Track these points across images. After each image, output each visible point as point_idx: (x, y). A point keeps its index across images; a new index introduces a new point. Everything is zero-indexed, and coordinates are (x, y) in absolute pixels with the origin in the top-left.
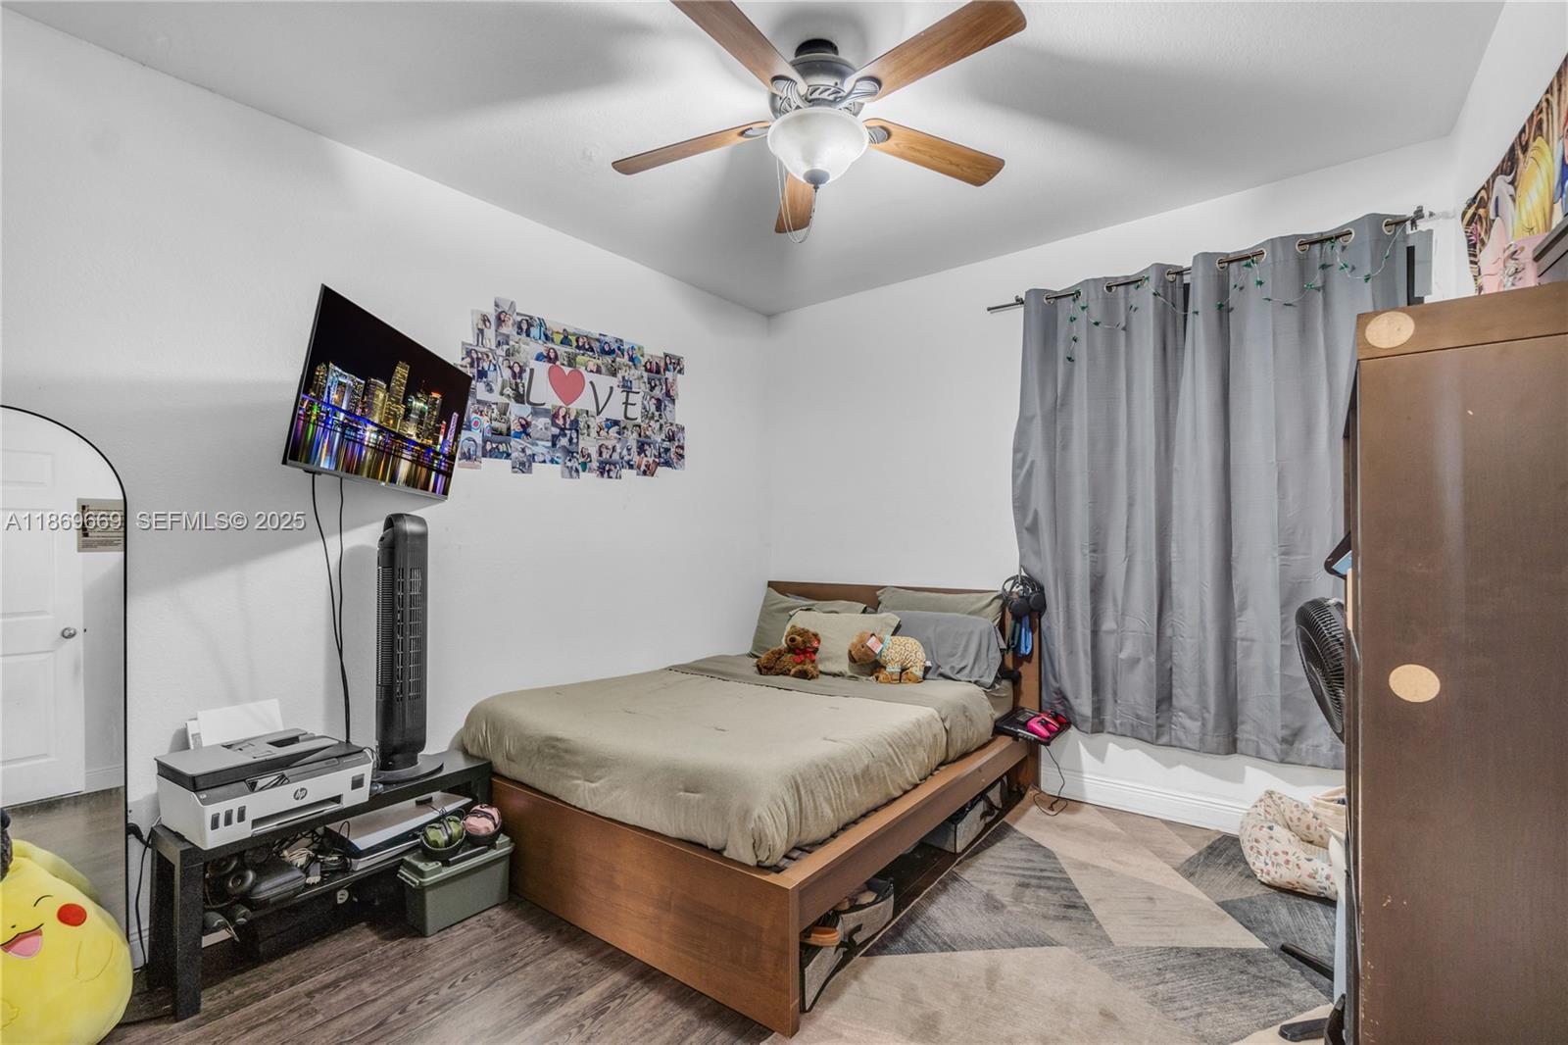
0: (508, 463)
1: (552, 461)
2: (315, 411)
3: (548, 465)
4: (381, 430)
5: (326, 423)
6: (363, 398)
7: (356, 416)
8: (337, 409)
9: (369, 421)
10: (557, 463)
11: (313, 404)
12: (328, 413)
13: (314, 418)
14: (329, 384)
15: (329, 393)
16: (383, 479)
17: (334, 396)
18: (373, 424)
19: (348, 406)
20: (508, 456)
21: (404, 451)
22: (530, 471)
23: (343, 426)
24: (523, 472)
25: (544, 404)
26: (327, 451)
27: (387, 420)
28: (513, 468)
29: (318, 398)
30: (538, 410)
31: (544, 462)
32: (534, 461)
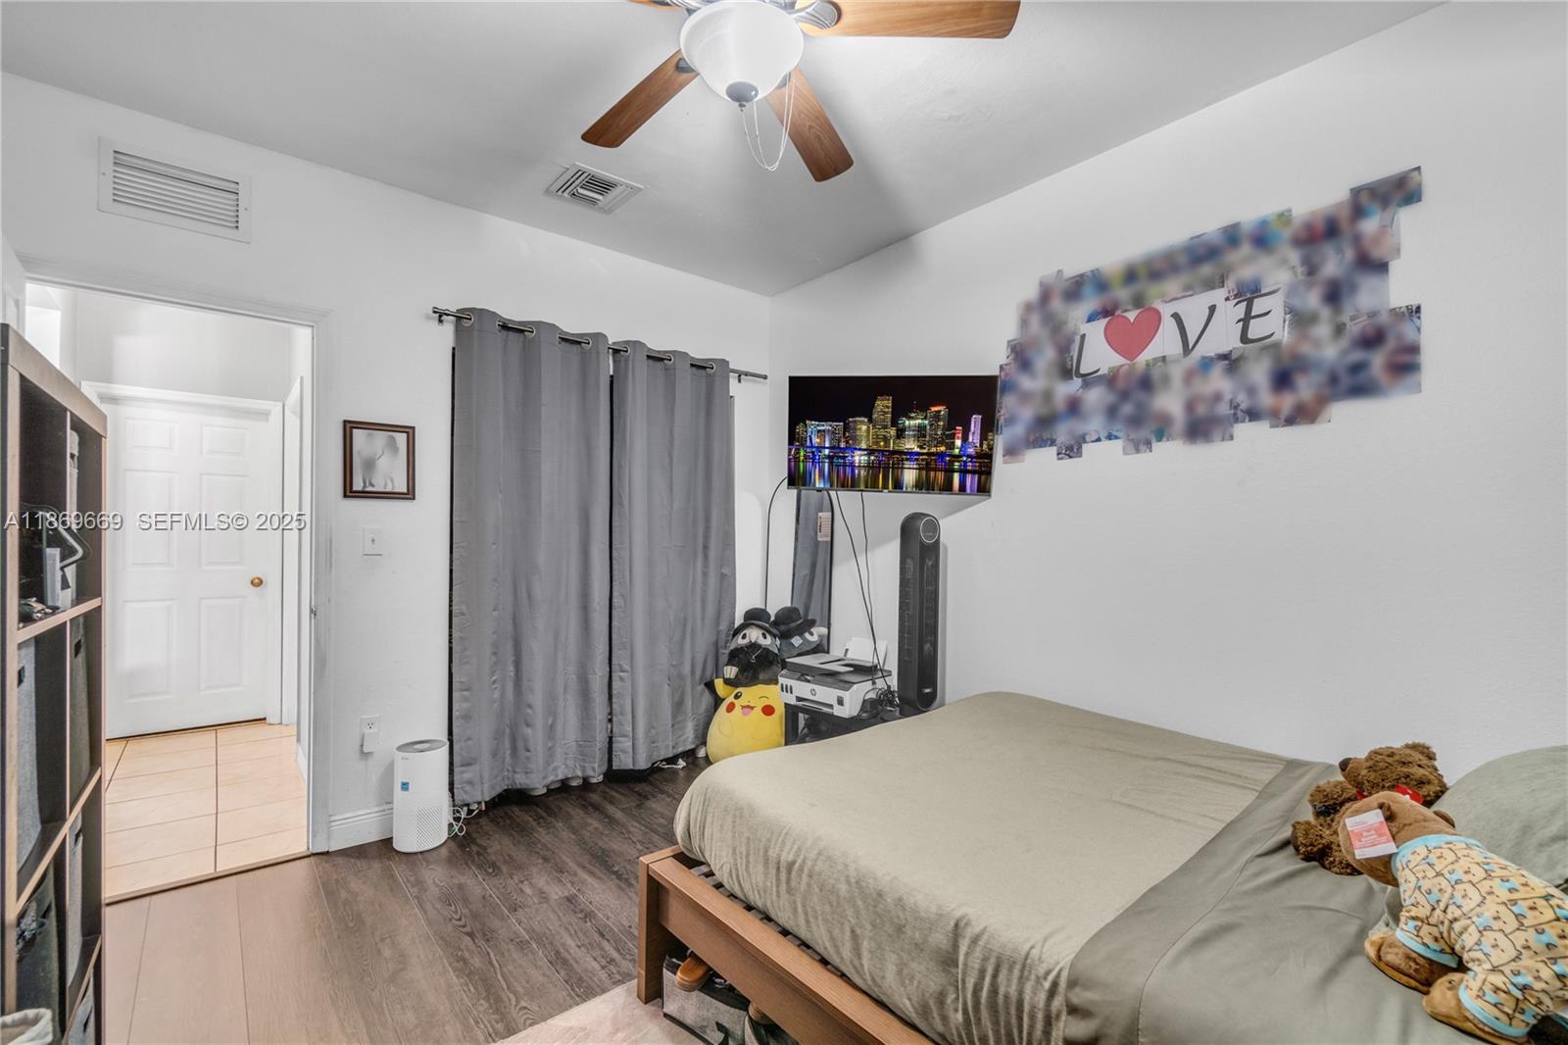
0: (1054, 450)
1: (1110, 437)
2: (802, 454)
3: (1106, 444)
4: (870, 452)
5: (814, 459)
6: (844, 434)
7: (841, 448)
8: (820, 448)
9: (856, 449)
10: (1116, 438)
11: (799, 449)
12: (813, 453)
13: (802, 458)
14: (809, 434)
15: (811, 440)
16: (885, 486)
17: (816, 441)
18: (860, 449)
19: (831, 443)
20: (1053, 443)
21: (906, 462)
22: (1079, 454)
23: (829, 457)
24: (1071, 457)
25: (1098, 370)
26: (820, 476)
27: (877, 443)
28: (1058, 454)
29: (803, 445)
30: (1088, 380)
31: (1098, 440)
32: (1085, 442)
